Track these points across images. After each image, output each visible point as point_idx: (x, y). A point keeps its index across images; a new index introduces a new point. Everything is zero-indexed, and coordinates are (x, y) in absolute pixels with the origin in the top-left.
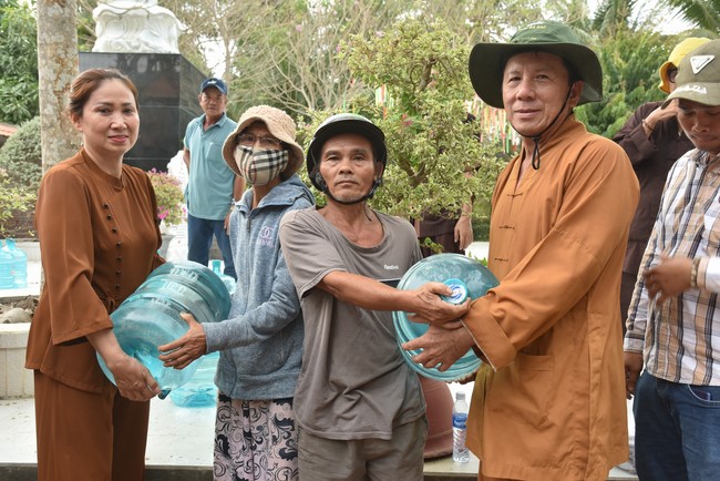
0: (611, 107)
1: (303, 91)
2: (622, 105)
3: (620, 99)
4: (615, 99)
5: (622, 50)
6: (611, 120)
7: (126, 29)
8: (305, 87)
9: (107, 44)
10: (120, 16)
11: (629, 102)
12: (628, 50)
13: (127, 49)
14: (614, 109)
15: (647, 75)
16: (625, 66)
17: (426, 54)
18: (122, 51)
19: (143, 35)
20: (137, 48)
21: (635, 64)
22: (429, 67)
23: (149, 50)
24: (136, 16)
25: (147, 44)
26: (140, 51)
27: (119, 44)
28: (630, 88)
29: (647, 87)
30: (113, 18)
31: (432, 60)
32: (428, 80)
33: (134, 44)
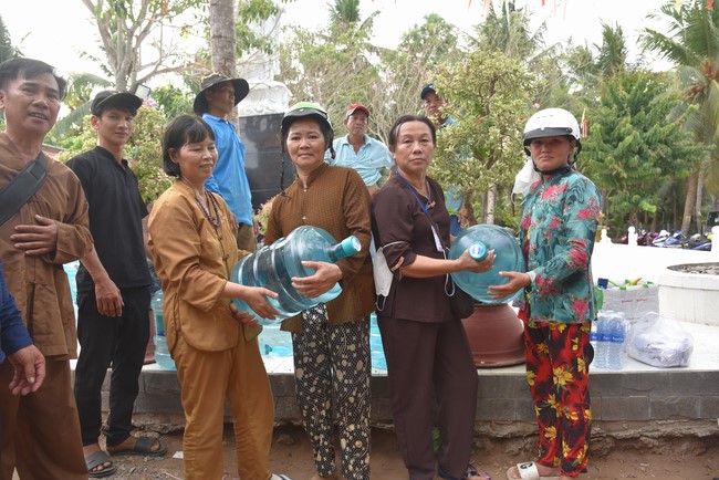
0: (620, 129)
2: (629, 126)
3: (627, 122)
4: (623, 122)
5: (624, 85)
6: (621, 139)
11: (635, 124)
12: (629, 85)
13: (255, 113)
14: (623, 129)
15: (646, 103)
16: (628, 96)
17: (490, 72)
18: (251, 115)
19: (265, 103)
20: (261, 111)
21: (635, 95)
22: (493, 82)
23: (269, 112)
24: (260, 90)
25: (268, 108)
26: (263, 113)
28: (634, 113)
29: (647, 112)
31: (495, 76)
32: (493, 92)
33: (259, 109)
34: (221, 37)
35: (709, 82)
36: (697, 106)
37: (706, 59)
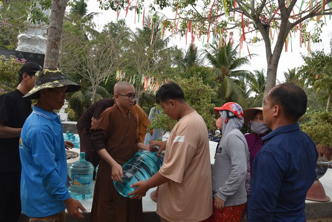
1: (88, 71)
7: (31, 44)
8: (89, 70)
9: (22, 48)
10: (29, 39)
13: (31, 51)
18: (28, 51)
19: (37, 47)
20: (35, 51)
22: (199, 91)
23: (39, 52)
24: (35, 40)
25: (38, 50)
27: (27, 49)
30: (26, 39)
33: (33, 49)
34: (56, 28)
35: (224, 76)
36: (220, 85)
37: (223, 67)
